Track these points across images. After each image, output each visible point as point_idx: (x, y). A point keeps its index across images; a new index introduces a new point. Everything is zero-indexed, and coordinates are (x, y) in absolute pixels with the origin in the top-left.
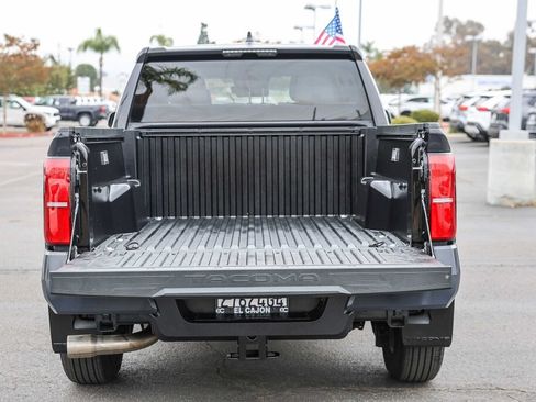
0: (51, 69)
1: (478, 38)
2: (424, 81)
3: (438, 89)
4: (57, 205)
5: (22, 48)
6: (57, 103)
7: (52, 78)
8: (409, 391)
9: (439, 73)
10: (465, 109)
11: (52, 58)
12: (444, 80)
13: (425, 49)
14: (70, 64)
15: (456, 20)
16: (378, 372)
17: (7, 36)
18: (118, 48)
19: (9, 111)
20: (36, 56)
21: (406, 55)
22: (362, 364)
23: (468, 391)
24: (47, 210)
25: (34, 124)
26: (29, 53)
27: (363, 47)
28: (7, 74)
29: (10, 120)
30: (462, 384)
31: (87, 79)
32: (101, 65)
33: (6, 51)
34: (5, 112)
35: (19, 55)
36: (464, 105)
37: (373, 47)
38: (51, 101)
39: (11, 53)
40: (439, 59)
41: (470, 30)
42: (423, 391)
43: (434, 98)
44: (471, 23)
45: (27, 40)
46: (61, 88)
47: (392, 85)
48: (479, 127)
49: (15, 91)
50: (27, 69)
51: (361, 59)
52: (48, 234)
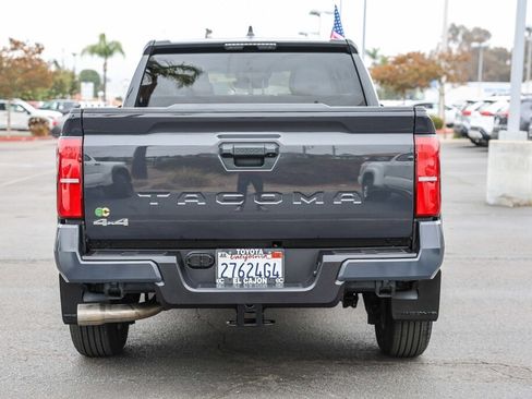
0: (56, 73)
1: (484, 44)
2: (429, 86)
3: (442, 94)
4: (69, 181)
5: (26, 52)
6: (61, 107)
7: (56, 83)
8: (398, 364)
9: (444, 79)
10: (469, 114)
11: (56, 62)
12: (447, 86)
13: (430, 56)
14: (74, 69)
15: (463, 27)
16: (371, 348)
17: (11, 40)
18: (122, 52)
19: (13, 114)
20: (39, 60)
21: (411, 60)
22: (356, 342)
23: (455, 365)
24: (60, 185)
25: (37, 128)
26: (33, 57)
27: (368, 53)
28: (12, 79)
29: (14, 124)
30: (450, 359)
31: (91, 85)
32: (105, 70)
33: (10, 54)
34: (9, 115)
35: (24, 59)
36: (468, 110)
37: (379, 54)
38: (55, 106)
39: (15, 57)
40: (443, 64)
41: (476, 37)
42: (412, 365)
43: (439, 104)
44: (478, 30)
45: (31, 44)
46: (64, 93)
47: (397, 90)
48: (482, 131)
49: (20, 95)
50: (31, 73)
51: (356, 52)
52: (61, 208)
